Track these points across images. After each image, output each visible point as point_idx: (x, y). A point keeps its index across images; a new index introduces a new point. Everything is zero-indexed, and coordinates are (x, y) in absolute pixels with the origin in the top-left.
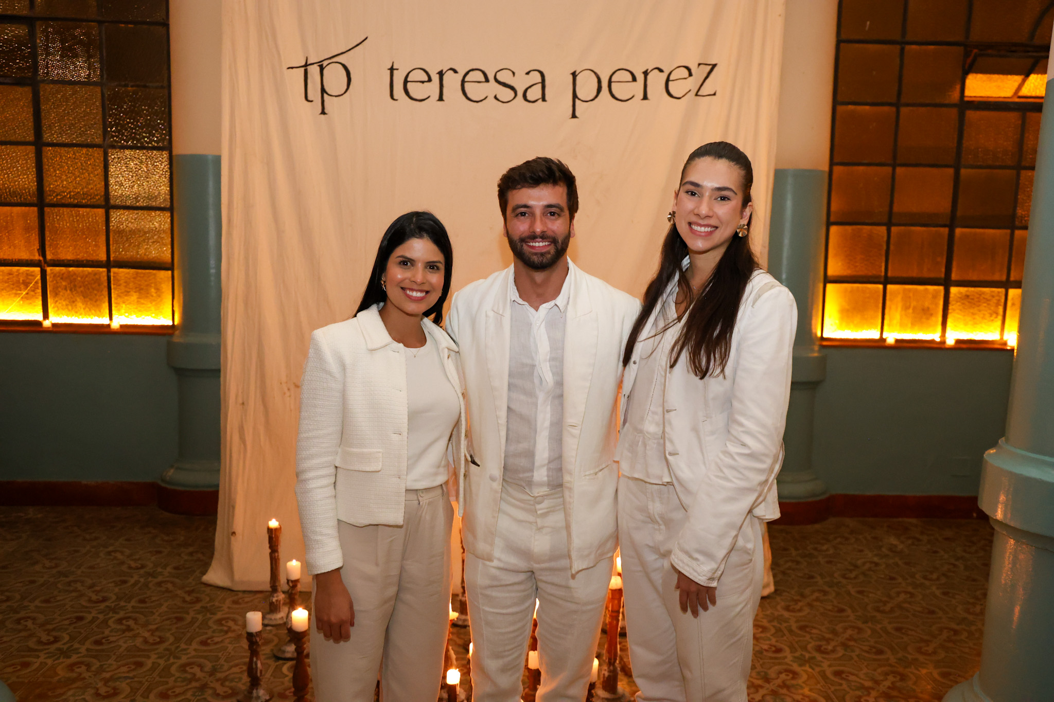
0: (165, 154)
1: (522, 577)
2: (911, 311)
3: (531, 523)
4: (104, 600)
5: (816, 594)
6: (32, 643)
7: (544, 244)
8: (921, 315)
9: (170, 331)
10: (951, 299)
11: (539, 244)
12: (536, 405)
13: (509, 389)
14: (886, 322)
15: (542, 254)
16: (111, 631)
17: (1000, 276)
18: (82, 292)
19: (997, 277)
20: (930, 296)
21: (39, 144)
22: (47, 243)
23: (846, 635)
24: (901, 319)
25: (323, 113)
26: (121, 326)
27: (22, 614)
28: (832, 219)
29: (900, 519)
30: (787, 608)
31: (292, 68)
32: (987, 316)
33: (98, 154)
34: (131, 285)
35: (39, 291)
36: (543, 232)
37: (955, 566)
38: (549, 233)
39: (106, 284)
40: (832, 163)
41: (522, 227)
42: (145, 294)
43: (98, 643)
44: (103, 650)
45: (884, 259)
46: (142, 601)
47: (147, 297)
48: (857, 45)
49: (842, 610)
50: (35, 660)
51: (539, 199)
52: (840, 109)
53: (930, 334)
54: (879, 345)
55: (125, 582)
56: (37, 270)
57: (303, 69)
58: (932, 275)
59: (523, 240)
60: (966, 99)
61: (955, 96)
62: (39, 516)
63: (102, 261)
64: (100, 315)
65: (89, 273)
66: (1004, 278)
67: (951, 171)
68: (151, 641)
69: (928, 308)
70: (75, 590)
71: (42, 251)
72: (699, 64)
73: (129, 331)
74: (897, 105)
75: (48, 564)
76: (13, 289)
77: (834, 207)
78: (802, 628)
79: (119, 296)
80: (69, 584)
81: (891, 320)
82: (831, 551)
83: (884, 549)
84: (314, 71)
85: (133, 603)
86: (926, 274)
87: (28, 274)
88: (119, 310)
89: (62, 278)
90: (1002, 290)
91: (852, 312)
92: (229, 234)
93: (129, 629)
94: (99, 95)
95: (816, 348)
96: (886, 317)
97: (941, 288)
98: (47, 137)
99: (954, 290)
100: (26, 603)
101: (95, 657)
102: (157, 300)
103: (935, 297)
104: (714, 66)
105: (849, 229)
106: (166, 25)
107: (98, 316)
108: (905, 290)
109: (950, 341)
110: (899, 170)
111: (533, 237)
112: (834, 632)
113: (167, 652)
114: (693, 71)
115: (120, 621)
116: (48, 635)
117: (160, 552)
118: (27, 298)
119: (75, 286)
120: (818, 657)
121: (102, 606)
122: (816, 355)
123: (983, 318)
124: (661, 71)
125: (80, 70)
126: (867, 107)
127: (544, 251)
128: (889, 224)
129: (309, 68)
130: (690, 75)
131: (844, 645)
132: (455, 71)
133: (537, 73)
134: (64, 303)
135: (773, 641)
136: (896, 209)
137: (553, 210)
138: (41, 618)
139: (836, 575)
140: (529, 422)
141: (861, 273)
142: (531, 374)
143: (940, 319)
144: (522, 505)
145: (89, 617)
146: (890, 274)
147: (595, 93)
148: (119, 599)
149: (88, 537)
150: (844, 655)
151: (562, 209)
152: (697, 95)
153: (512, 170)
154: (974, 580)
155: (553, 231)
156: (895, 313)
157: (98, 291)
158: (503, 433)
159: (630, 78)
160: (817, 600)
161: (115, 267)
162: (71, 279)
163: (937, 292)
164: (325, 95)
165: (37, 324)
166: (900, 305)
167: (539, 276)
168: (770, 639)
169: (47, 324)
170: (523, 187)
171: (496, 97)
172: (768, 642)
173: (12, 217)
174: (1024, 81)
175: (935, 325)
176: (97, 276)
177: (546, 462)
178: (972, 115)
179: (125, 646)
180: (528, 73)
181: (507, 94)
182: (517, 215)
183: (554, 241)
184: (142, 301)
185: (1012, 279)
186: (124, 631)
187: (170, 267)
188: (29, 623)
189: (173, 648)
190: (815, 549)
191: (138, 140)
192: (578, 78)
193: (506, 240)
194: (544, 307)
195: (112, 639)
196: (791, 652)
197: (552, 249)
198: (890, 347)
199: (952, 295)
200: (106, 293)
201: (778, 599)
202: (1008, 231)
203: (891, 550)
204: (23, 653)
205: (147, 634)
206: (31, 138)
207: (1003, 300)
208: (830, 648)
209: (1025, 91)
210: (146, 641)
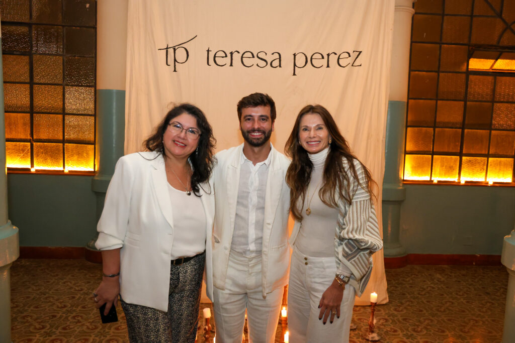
0: (93, 89)
1: (241, 297)
2: (444, 167)
3: (245, 271)
4: (65, 306)
5: (408, 303)
6: (31, 329)
7: (259, 134)
8: (449, 170)
9: (93, 174)
10: (463, 162)
11: (256, 134)
12: (248, 212)
13: (237, 205)
14: (433, 173)
15: (258, 139)
16: (70, 323)
17: (484, 152)
18: (50, 155)
19: (483, 152)
20: (453, 161)
21: (32, 83)
22: (34, 131)
23: (425, 323)
24: (440, 171)
25: (175, 71)
26: (69, 171)
27: (25, 314)
28: (408, 124)
29: (440, 266)
30: (395, 310)
31: (161, 49)
32: (479, 170)
33: (60, 89)
34: (74, 152)
35: (30, 154)
36: (258, 128)
37: (469, 288)
38: (262, 129)
39: (62, 151)
40: (409, 98)
41: (248, 125)
42: (80, 155)
43: (64, 329)
44: (67, 333)
45: (432, 143)
46: (84, 307)
47: (82, 158)
48: (419, 44)
49: (421, 311)
50: (34, 338)
51: (257, 112)
52: (412, 73)
53: (454, 178)
54: (430, 183)
55: (74, 297)
56: (29, 144)
57: (165, 50)
58: (454, 151)
59: (249, 132)
60: (469, 70)
61: (464, 68)
62: (28, 264)
63: (60, 140)
64: (58, 165)
65: (54, 146)
66: (487, 153)
67: (462, 103)
68: (91, 327)
69: (452, 166)
70: (50, 302)
71: (32, 135)
72: (354, 51)
73: (73, 174)
74: (438, 72)
75: (34, 288)
76: (17, 153)
77: (409, 119)
78: (405, 319)
79: (68, 157)
80: (46, 298)
81: (435, 172)
82: (411, 282)
83: (435, 280)
84: (171, 51)
85: (79, 308)
86: (451, 150)
87: (25, 146)
88: (68, 164)
89: (41, 148)
90: (486, 158)
91: (417, 167)
92: (129, 128)
93: (79, 322)
94: (62, 60)
95: (401, 185)
96: (433, 170)
97: (458, 157)
98: (36, 80)
99: (464, 158)
100: (26, 308)
101: (64, 336)
102: (87, 159)
103: (455, 161)
104: (360, 52)
105: (416, 129)
106: (95, 28)
107: (58, 166)
108: (442, 158)
109: (463, 182)
110: (439, 102)
111: (254, 130)
112: (420, 321)
113: (99, 334)
114: (351, 55)
115: (74, 317)
116: (39, 324)
117: (89, 282)
118: (23, 157)
119: (47, 152)
120: (415, 334)
121: (64, 310)
122: (401, 188)
123: (478, 171)
124: (335, 54)
125: (53, 48)
126: (424, 73)
127: (259, 137)
128: (434, 127)
129: (169, 49)
130: (350, 56)
131: (426, 328)
132: (238, 52)
133: (277, 54)
134: (41, 160)
135: (392, 326)
136: (438, 120)
137: (263, 118)
138: (35, 316)
139: (415, 293)
140: (246, 221)
141: (421, 150)
142: (247, 197)
143: (458, 171)
144: (241, 263)
145: (59, 315)
146: (435, 150)
147: (304, 64)
148: (72, 306)
149: (53, 274)
150: (426, 333)
151: (268, 118)
152: (352, 66)
153: (244, 98)
154: (480, 295)
155: (264, 128)
156: (437, 168)
157: (58, 154)
158: (233, 226)
159: (321, 57)
160: (409, 305)
161: (67, 143)
162: (45, 148)
163: (456, 159)
164: (176, 63)
165: (28, 170)
166: (439, 164)
167: (256, 149)
168: (390, 326)
169: (33, 170)
170: (249, 107)
171: (257, 65)
172: (389, 327)
173: (17, 118)
174: (495, 62)
175: (456, 174)
176: (58, 147)
177: (254, 240)
178: (471, 77)
179: (78, 330)
180: (273, 54)
181: (263, 63)
182: (246, 120)
183: (264, 132)
184: (79, 159)
185: (490, 153)
186: (77, 323)
187: (94, 143)
188: (29, 319)
189: (102, 331)
190: (404, 280)
191: (80, 82)
192: (296, 57)
193: (241, 132)
194: (259, 164)
195: (71, 327)
196: (401, 332)
197: (263, 137)
198: (435, 185)
199: (463, 160)
200: (62, 155)
201: (391, 305)
202: (488, 131)
203: (438, 281)
204: (28, 334)
205: (88, 324)
206: (28, 81)
207: (486, 163)
208: (419, 329)
209: (495, 67)
210: (88, 328)
